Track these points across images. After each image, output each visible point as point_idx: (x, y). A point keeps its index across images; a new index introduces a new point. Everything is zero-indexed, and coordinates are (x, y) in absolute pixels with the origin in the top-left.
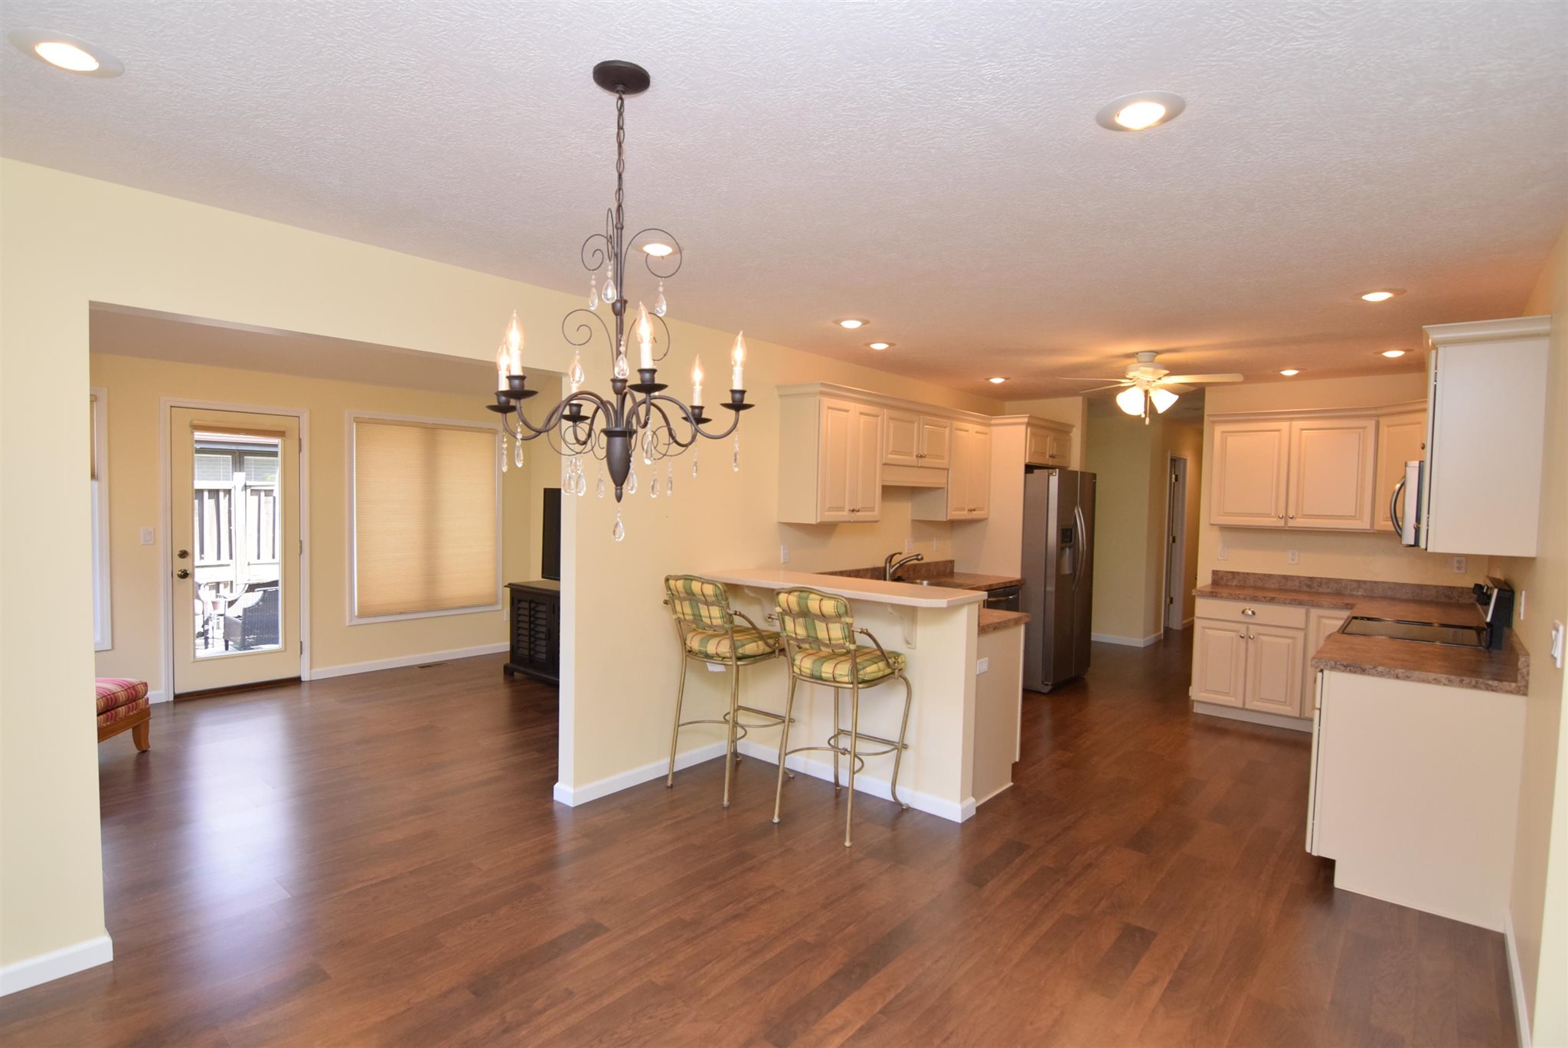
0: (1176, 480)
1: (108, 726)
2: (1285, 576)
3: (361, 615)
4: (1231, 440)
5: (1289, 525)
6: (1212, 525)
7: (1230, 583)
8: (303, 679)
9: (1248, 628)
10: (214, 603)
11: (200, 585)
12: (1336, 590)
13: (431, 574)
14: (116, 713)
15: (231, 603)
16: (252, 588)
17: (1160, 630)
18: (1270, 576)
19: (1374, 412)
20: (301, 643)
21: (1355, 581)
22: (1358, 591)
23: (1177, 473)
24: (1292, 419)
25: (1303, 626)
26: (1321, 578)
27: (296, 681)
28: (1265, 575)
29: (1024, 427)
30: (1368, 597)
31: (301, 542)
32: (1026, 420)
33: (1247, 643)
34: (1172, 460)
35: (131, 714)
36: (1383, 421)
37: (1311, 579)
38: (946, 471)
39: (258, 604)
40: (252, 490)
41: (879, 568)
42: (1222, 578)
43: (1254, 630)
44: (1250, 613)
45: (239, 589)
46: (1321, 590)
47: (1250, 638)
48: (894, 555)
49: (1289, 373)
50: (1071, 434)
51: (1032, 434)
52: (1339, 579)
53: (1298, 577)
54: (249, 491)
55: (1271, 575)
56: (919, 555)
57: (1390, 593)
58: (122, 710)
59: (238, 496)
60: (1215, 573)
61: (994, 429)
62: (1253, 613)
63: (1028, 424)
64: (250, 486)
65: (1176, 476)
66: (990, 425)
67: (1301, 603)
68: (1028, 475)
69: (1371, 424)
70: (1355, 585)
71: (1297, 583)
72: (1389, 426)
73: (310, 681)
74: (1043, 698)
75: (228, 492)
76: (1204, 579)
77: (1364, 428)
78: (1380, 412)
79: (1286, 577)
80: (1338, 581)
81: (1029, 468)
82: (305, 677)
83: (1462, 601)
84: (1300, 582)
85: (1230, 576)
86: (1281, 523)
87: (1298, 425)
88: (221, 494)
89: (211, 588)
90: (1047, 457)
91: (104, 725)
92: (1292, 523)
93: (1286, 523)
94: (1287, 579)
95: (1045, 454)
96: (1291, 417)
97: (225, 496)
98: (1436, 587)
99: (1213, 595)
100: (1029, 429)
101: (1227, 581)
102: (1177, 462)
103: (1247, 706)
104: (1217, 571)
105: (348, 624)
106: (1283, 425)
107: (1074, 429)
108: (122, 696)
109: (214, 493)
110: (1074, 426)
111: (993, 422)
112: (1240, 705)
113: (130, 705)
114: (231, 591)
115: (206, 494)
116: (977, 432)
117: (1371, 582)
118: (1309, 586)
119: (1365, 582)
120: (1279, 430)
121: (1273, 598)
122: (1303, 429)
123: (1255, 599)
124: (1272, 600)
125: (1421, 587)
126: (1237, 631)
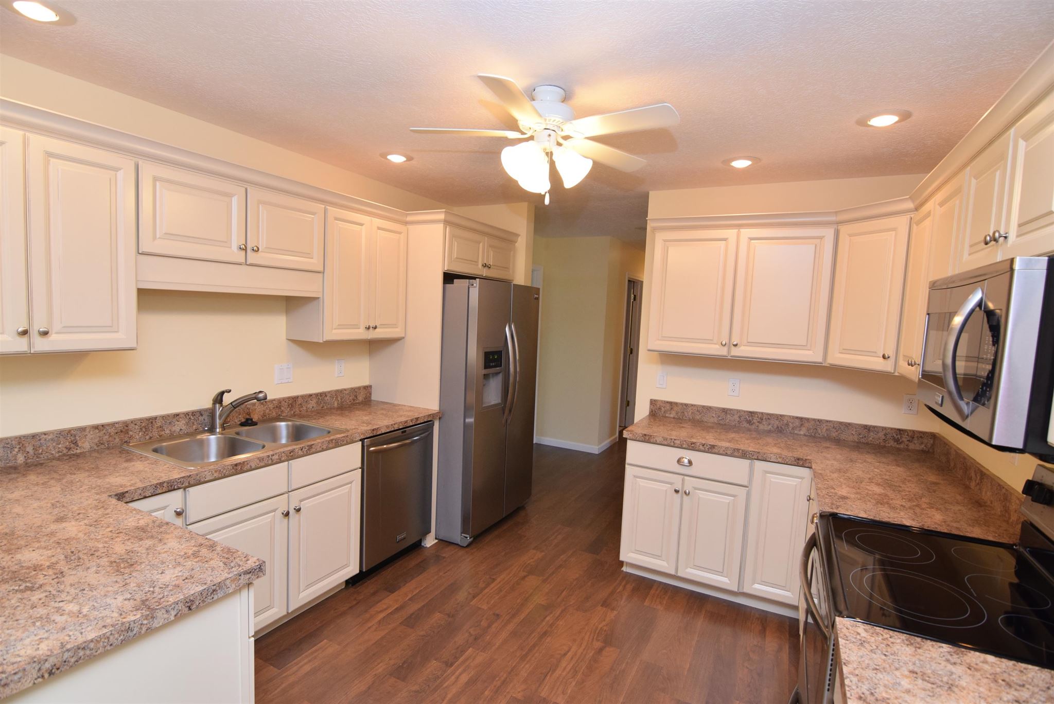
0: (635, 299)
2: (724, 409)
4: (672, 251)
5: (733, 354)
6: (649, 350)
7: (667, 415)
9: (683, 480)
12: (778, 427)
17: (616, 434)
18: (709, 409)
19: (833, 218)
21: (797, 418)
22: (800, 430)
23: (635, 294)
24: (740, 226)
25: (745, 483)
26: (763, 413)
28: (703, 407)
29: (441, 226)
30: (811, 436)
32: (442, 216)
33: (682, 497)
34: (629, 281)
36: (844, 229)
37: (752, 413)
38: (321, 275)
41: (201, 412)
42: (660, 409)
43: (690, 484)
44: (686, 461)
46: (761, 427)
47: (685, 493)
48: (222, 393)
49: (741, 164)
50: (516, 244)
51: (453, 236)
52: (781, 416)
53: (738, 411)
55: (710, 407)
56: (261, 392)
57: (834, 434)
60: (653, 402)
61: (411, 227)
62: (690, 462)
63: (446, 222)
65: (635, 296)
66: (406, 223)
67: (744, 455)
68: (448, 286)
69: (829, 233)
70: (797, 423)
71: (737, 419)
72: (850, 235)
74: (461, 552)
76: (641, 410)
77: (821, 238)
78: (841, 217)
79: (725, 411)
80: (780, 417)
81: (449, 278)
83: (912, 446)
84: (740, 417)
85: (668, 407)
86: (723, 352)
87: (746, 233)
90: (480, 266)
92: (735, 352)
93: (729, 351)
94: (726, 413)
95: (477, 262)
96: (738, 222)
98: (884, 428)
99: (646, 439)
100: (447, 229)
101: (664, 412)
102: (635, 284)
103: (680, 574)
104: (655, 401)
106: (731, 233)
107: (520, 239)
110: (517, 235)
111: (409, 218)
112: (673, 572)
116: (379, 228)
117: (814, 420)
118: (749, 422)
119: (808, 420)
120: (725, 240)
121: (713, 447)
122: (751, 239)
123: (692, 447)
124: (711, 449)
125: (868, 428)
126: (671, 484)
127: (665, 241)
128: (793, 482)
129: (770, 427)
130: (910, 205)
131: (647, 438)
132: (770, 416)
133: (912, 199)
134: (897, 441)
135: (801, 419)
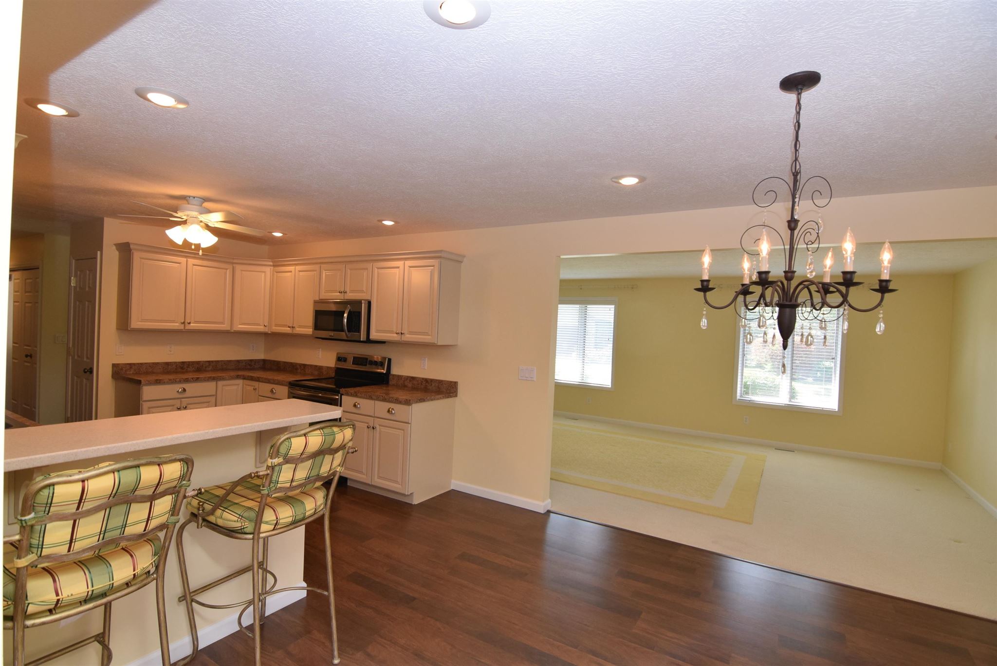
4: (144, 265)
7: (128, 373)
9: (181, 401)
12: (197, 368)
22: (209, 368)
24: (186, 257)
26: (189, 362)
28: (153, 363)
37: (183, 363)
43: (185, 402)
44: (182, 390)
47: (184, 408)
52: (199, 361)
53: (175, 362)
55: (158, 363)
60: (115, 366)
62: (184, 390)
67: (214, 379)
69: (229, 266)
70: (207, 364)
71: (174, 366)
72: (240, 271)
77: (226, 268)
78: (236, 261)
79: (167, 364)
80: (198, 363)
85: (127, 367)
86: (182, 327)
87: (192, 261)
92: (188, 327)
93: (185, 326)
96: (187, 255)
101: (124, 371)
104: (118, 364)
106: (183, 260)
118: (182, 368)
119: (212, 361)
120: (179, 263)
121: (198, 378)
122: (194, 265)
123: (187, 381)
124: (197, 380)
125: (238, 361)
126: (173, 406)
127: (141, 258)
128: (235, 387)
129: (193, 369)
130: (271, 264)
131: (158, 382)
132: (193, 363)
133: (272, 262)
134: (250, 365)
135: (209, 362)
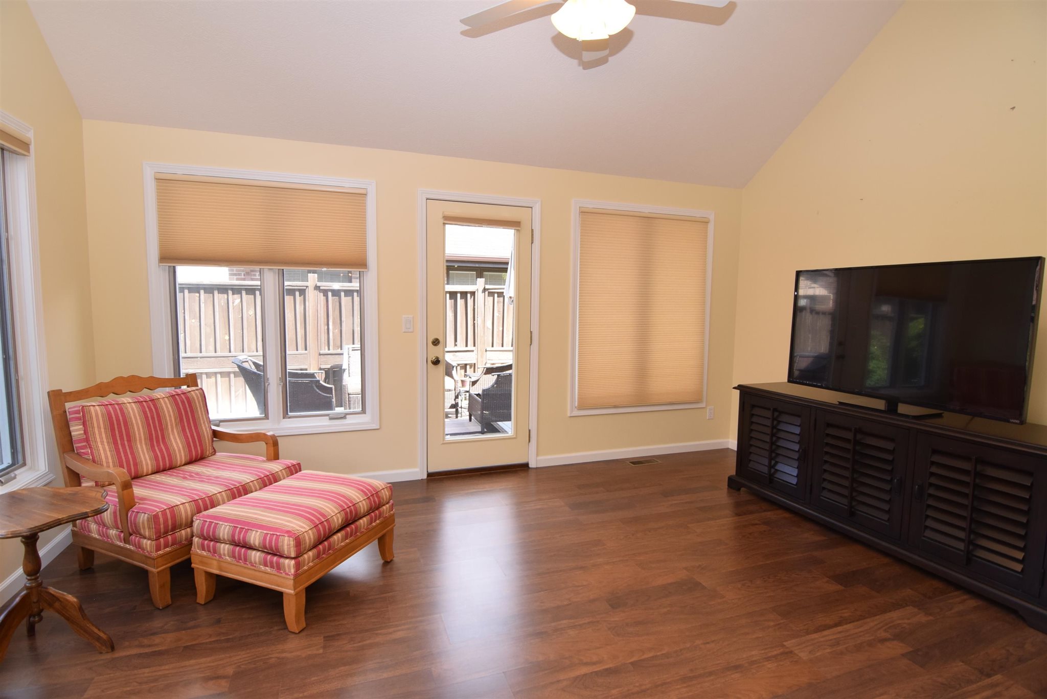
1: (347, 545)
3: (580, 408)
8: (530, 466)
10: (463, 382)
11: (453, 367)
13: (642, 370)
14: (356, 528)
15: (474, 383)
16: (489, 371)
20: (530, 431)
27: (524, 467)
31: (531, 332)
35: (374, 524)
39: (493, 386)
40: (489, 292)
45: (480, 371)
54: (487, 293)
58: (363, 522)
59: (480, 296)
64: (488, 289)
73: (537, 468)
75: (473, 294)
82: (532, 465)
88: (469, 295)
89: (462, 368)
91: (343, 544)
97: (471, 297)
105: (569, 415)
108: (363, 506)
109: (464, 294)
113: (373, 514)
114: (474, 372)
115: (459, 295)
